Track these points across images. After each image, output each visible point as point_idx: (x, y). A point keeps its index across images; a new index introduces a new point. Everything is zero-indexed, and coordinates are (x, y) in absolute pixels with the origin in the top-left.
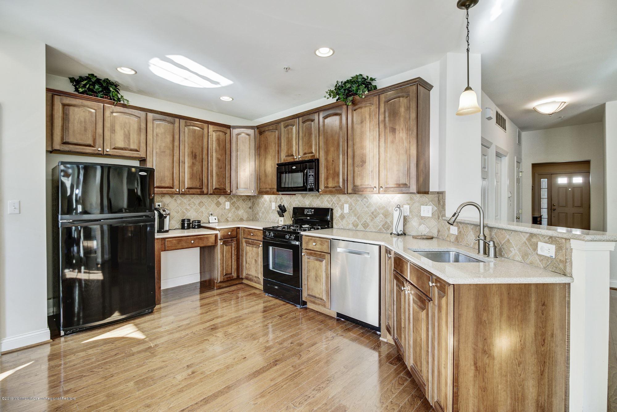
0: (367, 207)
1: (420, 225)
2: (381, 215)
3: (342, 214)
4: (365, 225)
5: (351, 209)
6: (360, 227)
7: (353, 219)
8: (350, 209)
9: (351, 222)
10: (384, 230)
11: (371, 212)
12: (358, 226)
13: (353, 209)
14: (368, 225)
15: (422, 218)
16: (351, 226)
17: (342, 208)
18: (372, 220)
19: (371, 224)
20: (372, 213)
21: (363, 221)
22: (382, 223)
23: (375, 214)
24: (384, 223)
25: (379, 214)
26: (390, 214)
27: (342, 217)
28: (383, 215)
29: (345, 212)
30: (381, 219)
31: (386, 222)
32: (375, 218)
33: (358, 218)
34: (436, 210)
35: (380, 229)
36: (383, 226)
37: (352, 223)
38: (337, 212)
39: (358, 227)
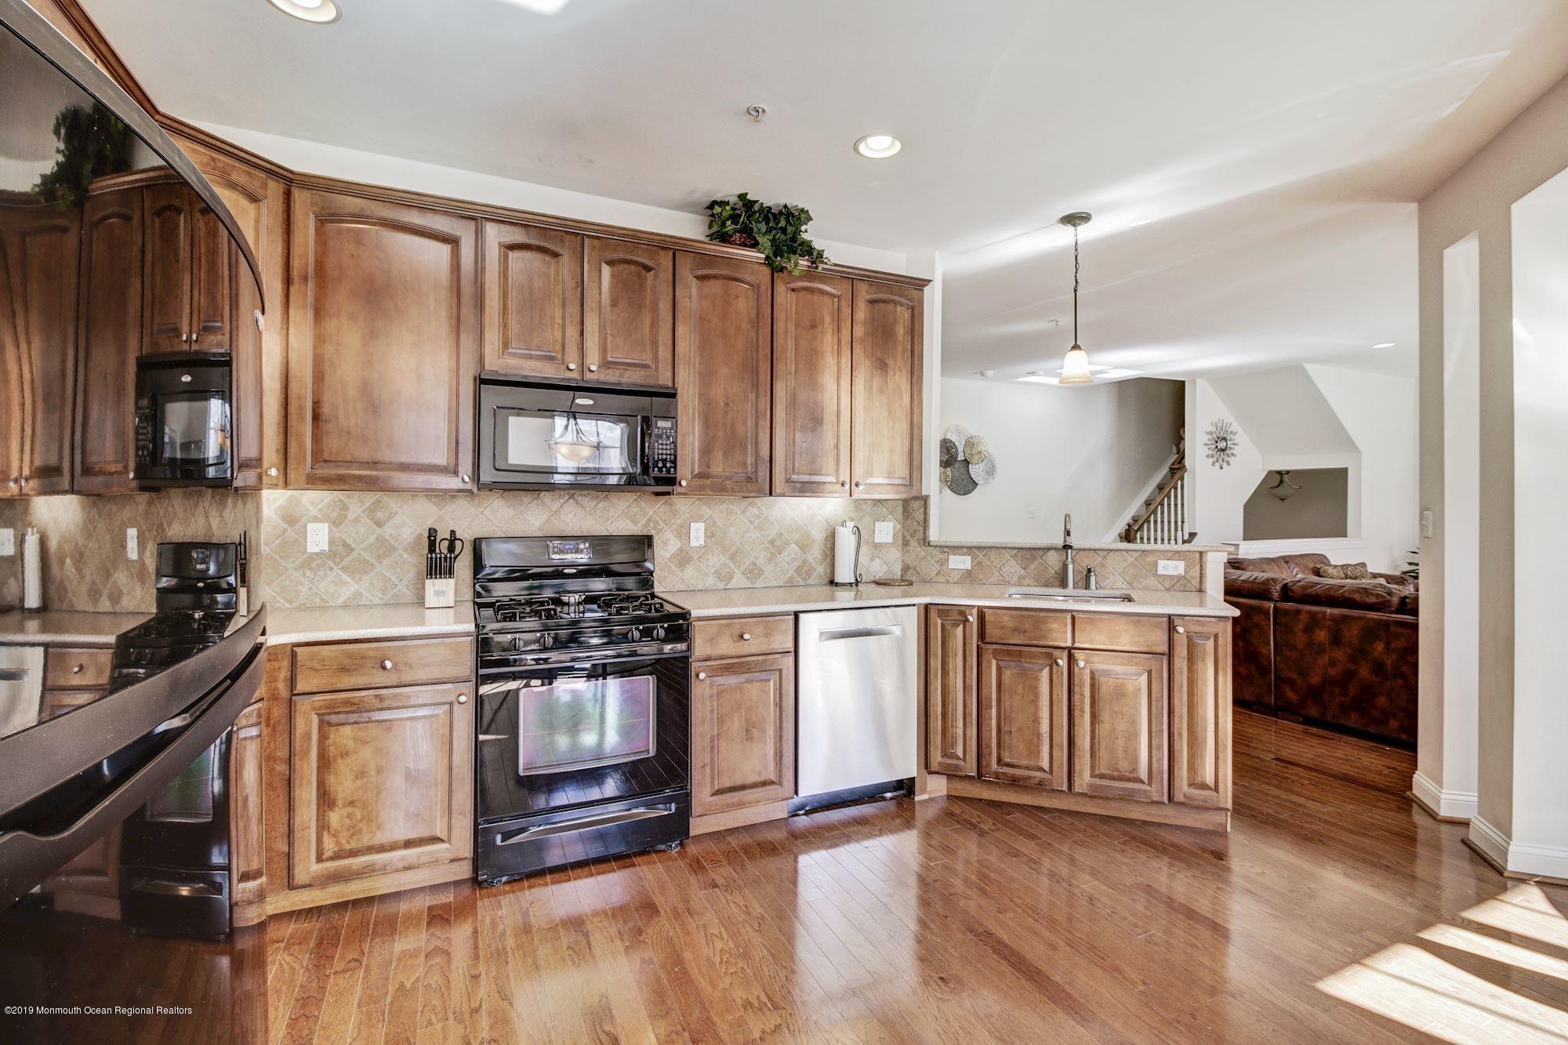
0: (760, 528)
1: (872, 559)
2: (794, 546)
3: (681, 550)
4: (754, 572)
5: (713, 536)
6: (739, 580)
7: (716, 561)
8: (710, 535)
9: (713, 571)
10: (799, 579)
11: (769, 539)
12: (731, 577)
13: (718, 534)
14: (761, 572)
15: (877, 546)
16: (711, 581)
17: (684, 533)
18: (770, 560)
19: (768, 569)
20: (772, 542)
21: (748, 563)
22: (795, 565)
23: (777, 544)
24: (799, 563)
25: (787, 543)
26: (814, 542)
27: (683, 558)
28: (797, 545)
29: (694, 543)
30: (794, 556)
31: (805, 562)
32: (780, 553)
33: (732, 558)
34: (899, 531)
35: (791, 579)
36: (798, 570)
37: (716, 572)
38: (666, 544)
39: (734, 581)
